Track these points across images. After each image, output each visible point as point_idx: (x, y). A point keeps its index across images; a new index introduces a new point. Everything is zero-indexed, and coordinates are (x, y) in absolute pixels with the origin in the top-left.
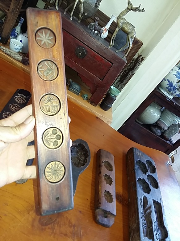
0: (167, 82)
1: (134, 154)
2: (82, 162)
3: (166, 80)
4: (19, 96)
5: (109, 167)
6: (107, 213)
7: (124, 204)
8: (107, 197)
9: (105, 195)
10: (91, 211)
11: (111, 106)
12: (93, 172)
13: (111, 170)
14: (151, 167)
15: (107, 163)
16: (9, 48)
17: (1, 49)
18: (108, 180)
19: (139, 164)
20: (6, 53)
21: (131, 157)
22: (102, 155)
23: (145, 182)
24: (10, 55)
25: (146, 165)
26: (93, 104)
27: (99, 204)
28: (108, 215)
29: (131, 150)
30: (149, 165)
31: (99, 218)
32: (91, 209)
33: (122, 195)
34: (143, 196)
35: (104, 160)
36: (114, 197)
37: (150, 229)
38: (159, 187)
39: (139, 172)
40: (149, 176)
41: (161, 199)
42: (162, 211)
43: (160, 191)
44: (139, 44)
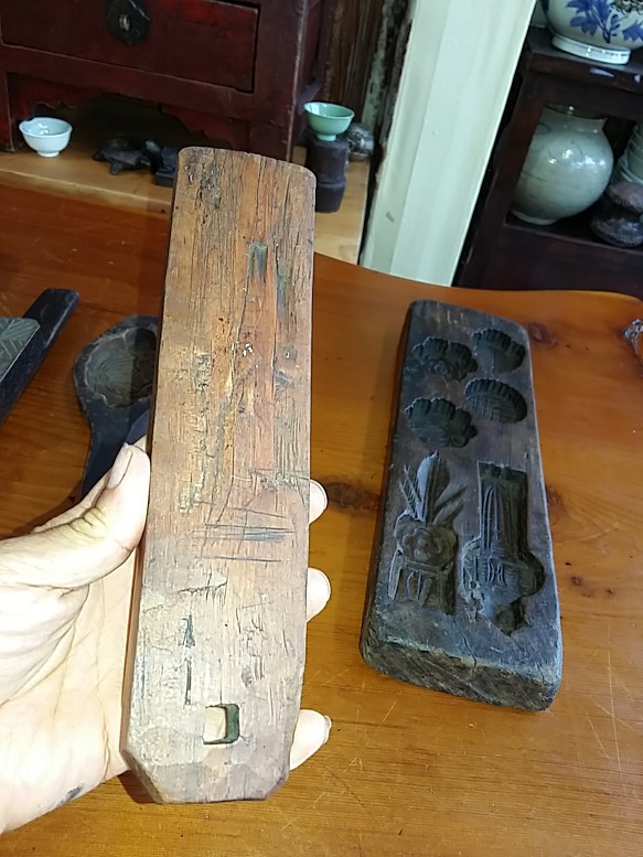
1: (414, 321)
14: (509, 353)
23: (451, 409)
25: (475, 347)
37: (446, 572)
38: (529, 414)
39: (426, 378)
40: (486, 390)
41: (532, 458)
42: (526, 498)
43: (534, 428)
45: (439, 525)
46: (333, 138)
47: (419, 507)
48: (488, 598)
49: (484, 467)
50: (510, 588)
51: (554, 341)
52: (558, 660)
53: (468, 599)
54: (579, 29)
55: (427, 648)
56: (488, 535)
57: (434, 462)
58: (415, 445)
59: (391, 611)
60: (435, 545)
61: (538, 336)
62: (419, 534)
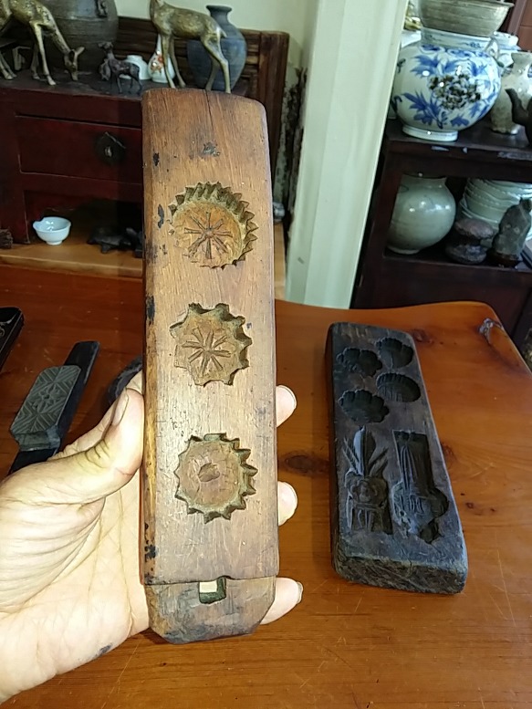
0: (407, 103)
23: (369, 396)
25: (378, 352)
33: (310, 453)
34: (358, 433)
37: (383, 507)
38: (422, 395)
39: (349, 377)
40: (390, 380)
41: (429, 424)
42: (429, 452)
43: (426, 404)
44: (278, 42)
45: (373, 477)
47: (358, 466)
48: (413, 522)
49: (397, 434)
50: (426, 514)
51: (431, 340)
52: (465, 556)
53: (400, 523)
54: (420, 121)
55: (378, 558)
56: (407, 480)
57: (364, 434)
58: (349, 424)
59: (351, 536)
60: (373, 491)
61: (420, 338)
62: (360, 484)
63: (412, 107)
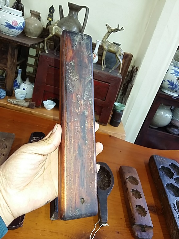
0: (167, 83)
1: (156, 161)
2: (107, 184)
3: (166, 81)
4: (34, 139)
5: (134, 181)
6: (144, 227)
7: (159, 213)
8: (140, 211)
9: (137, 210)
10: (128, 229)
11: (120, 121)
12: (120, 190)
13: (137, 184)
14: (176, 169)
15: (132, 178)
16: (16, 99)
17: (9, 101)
18: (137, 194)
19: (164, 169)
20: (14, 104)
21: (153, 165)
22: (124, 171)
23: (173, 186)
24: (17, 105)
25: (171, 169)
26: (103, 124)
27: (133, 220)
28: (146, 229)
29: (152, 159)
30: (173, 168)
31: (138, 234)
32: (128, 227)
33: (155, 206)
34: (175, 201)
35: (127, 176)
36: (147, 210)
39: (165, 178)
40: (177, 180)
44: (129, 57)
46: (120, 111)
54: (170, 89)
63: (169, 84)
